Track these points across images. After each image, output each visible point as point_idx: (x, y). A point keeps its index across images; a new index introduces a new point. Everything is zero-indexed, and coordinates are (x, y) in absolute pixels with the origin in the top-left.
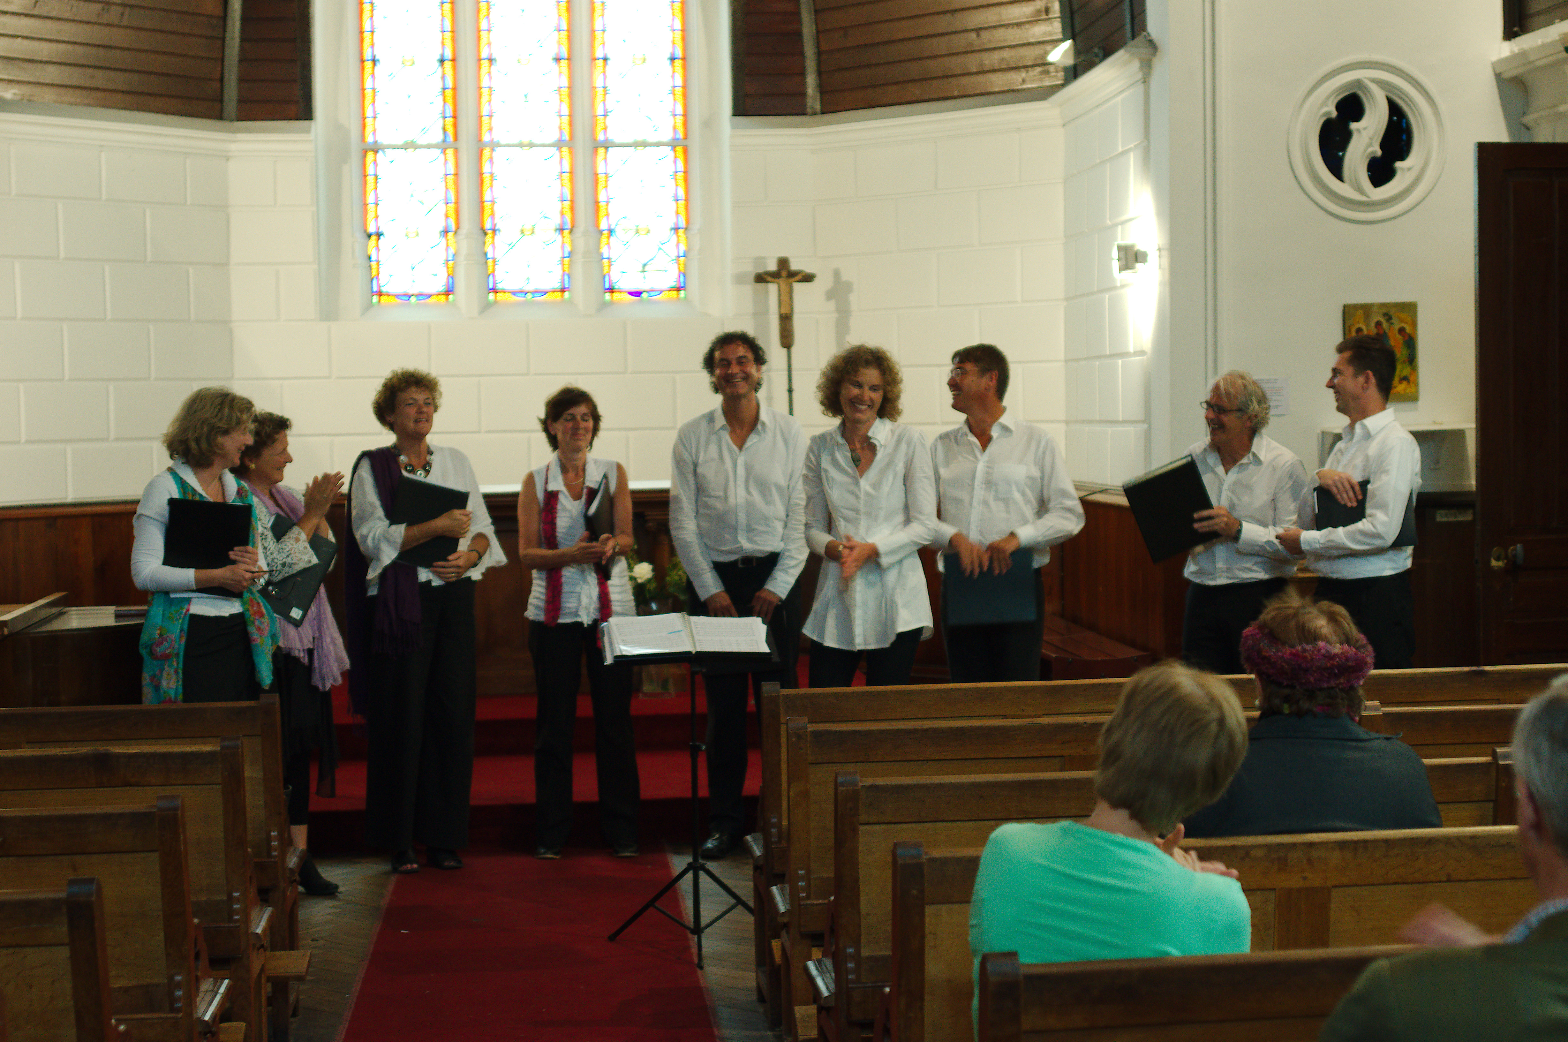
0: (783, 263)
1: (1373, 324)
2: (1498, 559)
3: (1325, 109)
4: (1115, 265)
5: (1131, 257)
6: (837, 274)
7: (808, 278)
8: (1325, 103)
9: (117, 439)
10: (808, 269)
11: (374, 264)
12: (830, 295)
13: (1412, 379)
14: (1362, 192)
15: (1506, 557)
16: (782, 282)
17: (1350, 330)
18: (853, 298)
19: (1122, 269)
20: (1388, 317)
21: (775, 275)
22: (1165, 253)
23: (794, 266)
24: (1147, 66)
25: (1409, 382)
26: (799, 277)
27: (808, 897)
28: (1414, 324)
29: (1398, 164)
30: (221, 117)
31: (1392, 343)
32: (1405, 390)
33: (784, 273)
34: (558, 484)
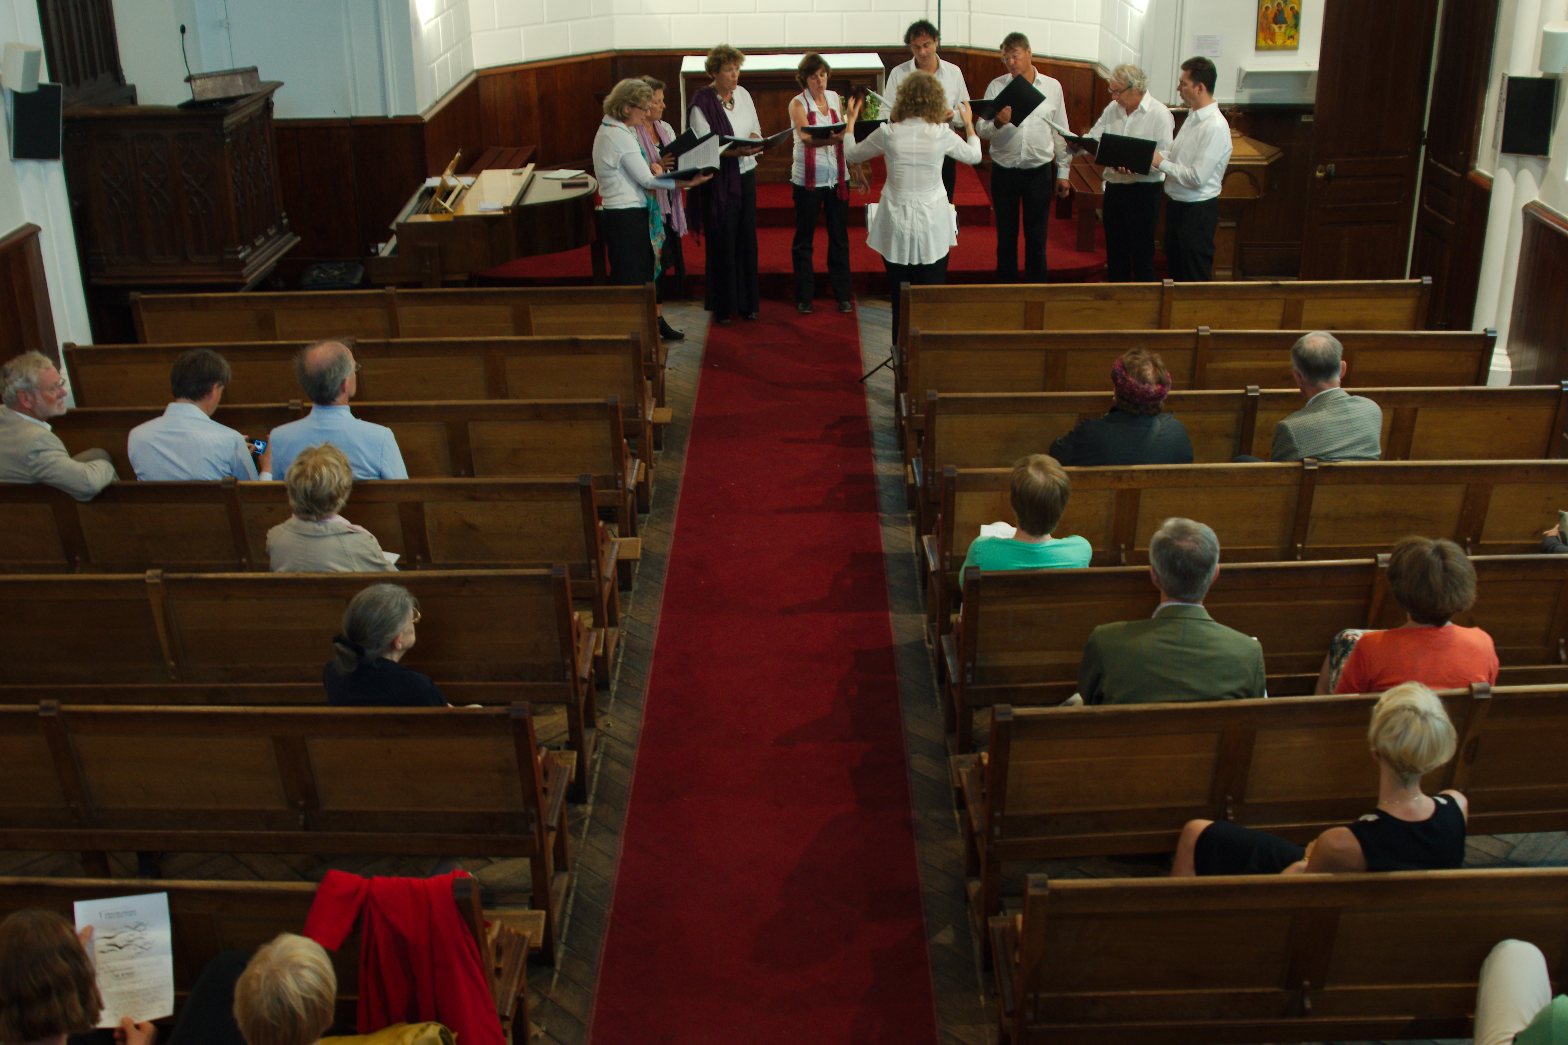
1: (1276, 4)
2: (1320, 172)
9: (548, 22)
13: (1295, 37)
15: (1325, 171)
17: (1261, 9)
20: (1285, 0)
25: (1293, 39)
27: (917, 413)
28: (1300, 5)
31: (1286, 16)
32: (1291, 44)
34: (814, 107)
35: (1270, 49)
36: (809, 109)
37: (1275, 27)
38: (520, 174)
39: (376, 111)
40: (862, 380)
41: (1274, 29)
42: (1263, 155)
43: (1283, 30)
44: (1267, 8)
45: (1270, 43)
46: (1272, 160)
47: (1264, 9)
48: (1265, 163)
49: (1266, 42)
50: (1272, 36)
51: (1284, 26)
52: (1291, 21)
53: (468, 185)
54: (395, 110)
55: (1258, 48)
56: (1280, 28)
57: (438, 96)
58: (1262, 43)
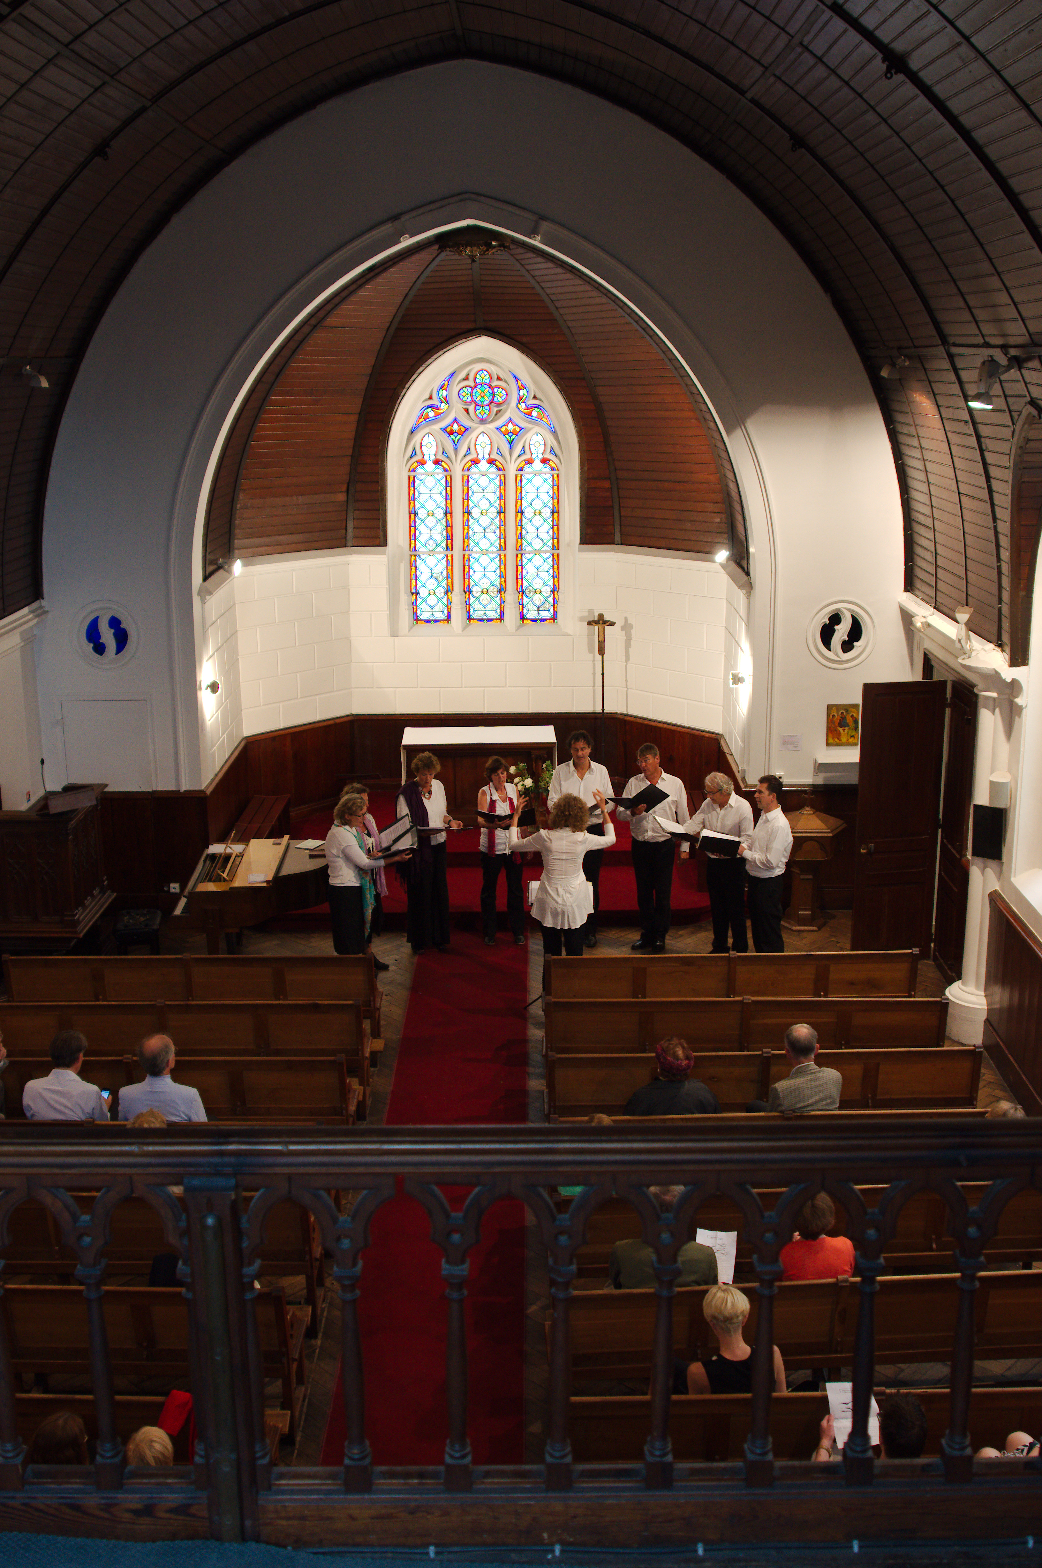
0: (601, 616)
1: (840, 713)
2: (864, 849)
3: (824, 620)
4: (731, 681)
5: (737, 680)
6: (626, 619)
7: (612, 624)
8: (823, 618)
9: (301, 698)
10: (612, 620)
11: (415, 607)
12: (623, 628)
13: (856, 736)
14: (838, 656)
15: (867, 849)
16: (600, 626)
18: (633, 631)
19: (733, 684)
20: (847, 711)
21: (597, 622)
22: (752, 677)
23: (607, 618)
24: (749, 595)
25: (854, 738)
26: (608, 624)
29: (855, 644)
30: (345, 546)
31: (848, 722)
32: (852, 741)
33: (601, 622)
34: (496, 797)
35: (837, 745)
36: (491, 798)
37: (841, 729)
38: (279, 844)
39: (171, 787)
40: (526, 1008)
41: (839, 731)
42: (828, 829)
43: (846, 731)
44: (834, 716)
45: (837, 741)
46: (836, 832)
47: (831, 717)
48: (831, 835)
49: (834, 740)
50: (838, 736)
51: (847, 728)
52: (852, 725)
53: (240, 853)
54: (185, 787)
55: (828, 744)
56: (844, 730)
57: (217, 770)
58: (831, 741)
